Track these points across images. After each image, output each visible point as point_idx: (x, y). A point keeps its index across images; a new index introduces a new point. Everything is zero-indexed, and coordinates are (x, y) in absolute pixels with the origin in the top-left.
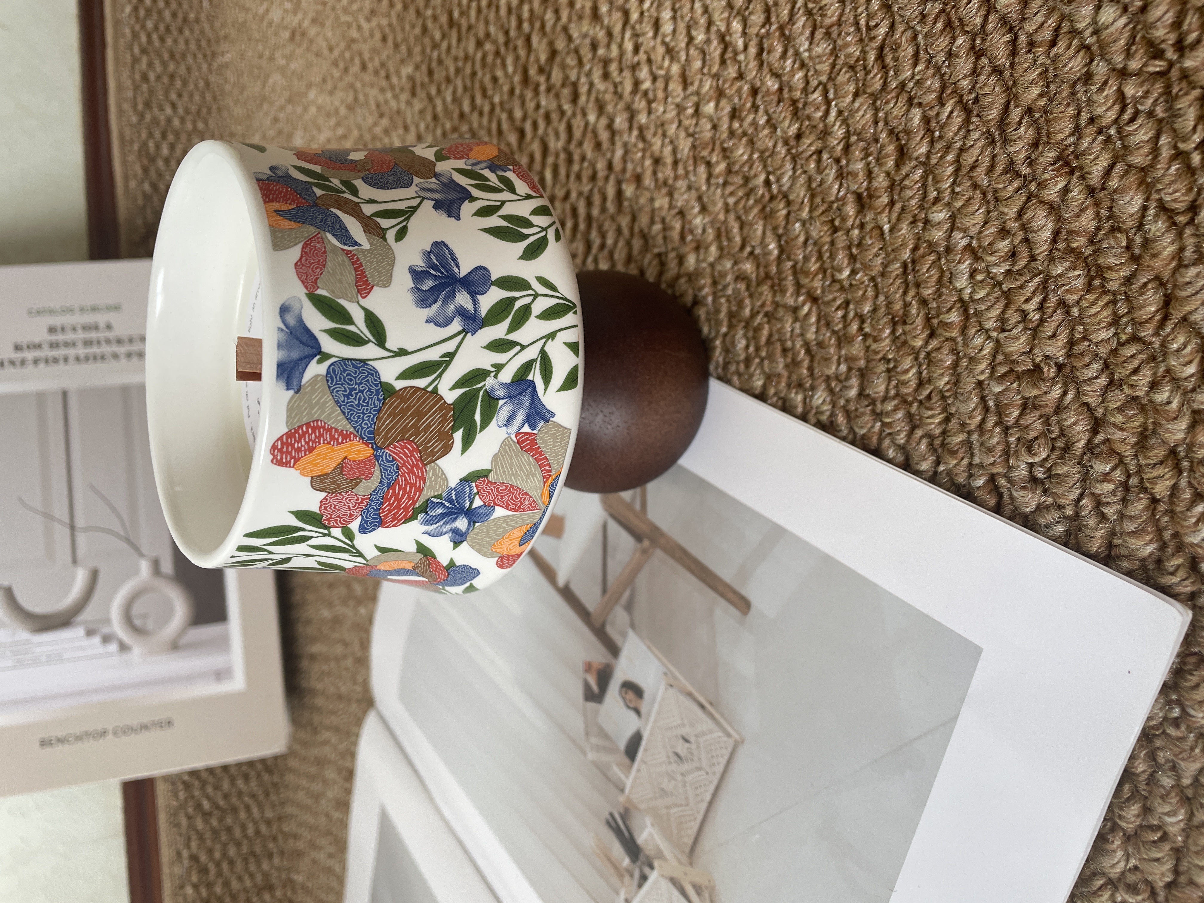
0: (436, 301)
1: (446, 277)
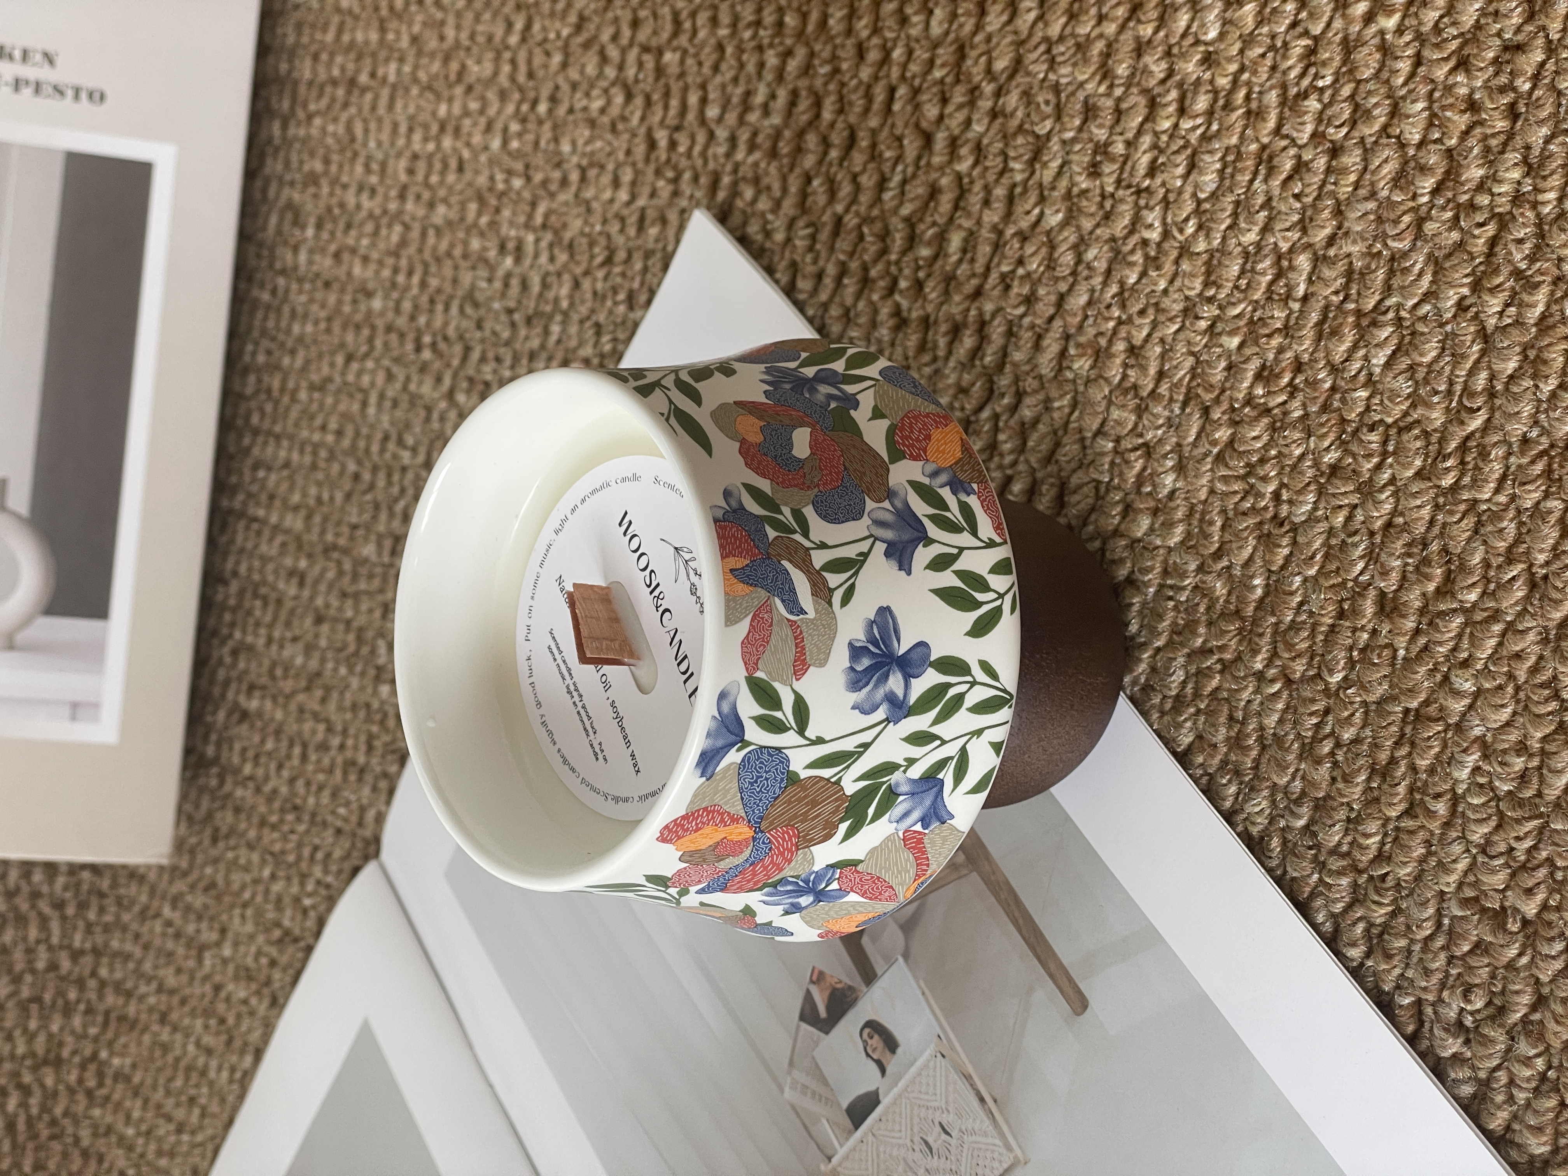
1: (884, 655)
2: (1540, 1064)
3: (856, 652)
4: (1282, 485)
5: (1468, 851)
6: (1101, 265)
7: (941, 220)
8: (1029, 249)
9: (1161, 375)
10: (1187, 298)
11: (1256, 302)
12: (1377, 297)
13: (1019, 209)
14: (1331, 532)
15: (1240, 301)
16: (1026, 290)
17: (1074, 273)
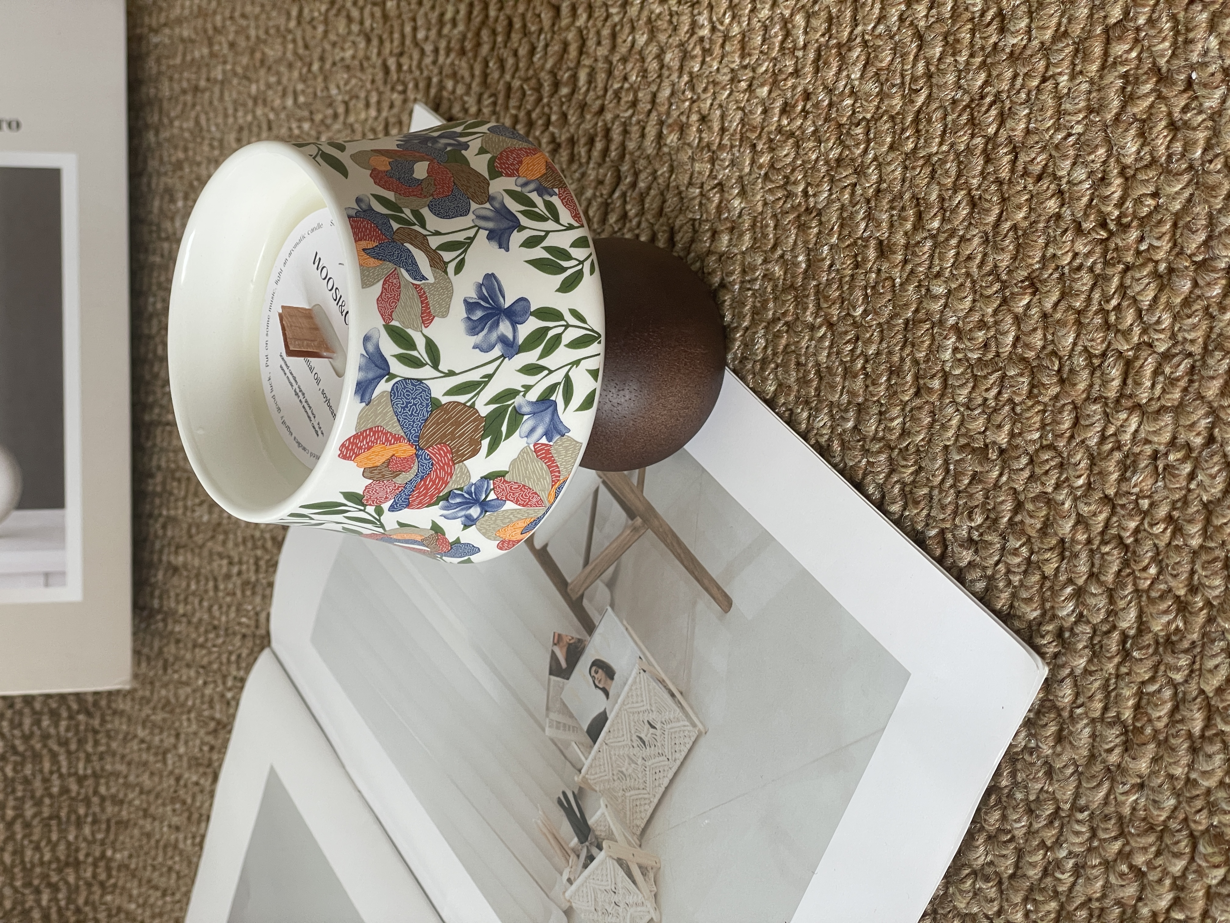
0: (483, 329)
1: (493, 308)
2: (1024, 551)
3: (470, 306)
4: (808, 184)
5: (958, 410)
6: (676, 64)
7: (572, 65)
8: (629, 66)
9: (723, 130)
10: (732, 70)
11: (775, 59)
12: (848, 30)
13: (619, 41)
14: (842, 208)
15: (764, 61)
16: (631, 97)
17: (660, 76)
